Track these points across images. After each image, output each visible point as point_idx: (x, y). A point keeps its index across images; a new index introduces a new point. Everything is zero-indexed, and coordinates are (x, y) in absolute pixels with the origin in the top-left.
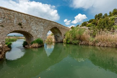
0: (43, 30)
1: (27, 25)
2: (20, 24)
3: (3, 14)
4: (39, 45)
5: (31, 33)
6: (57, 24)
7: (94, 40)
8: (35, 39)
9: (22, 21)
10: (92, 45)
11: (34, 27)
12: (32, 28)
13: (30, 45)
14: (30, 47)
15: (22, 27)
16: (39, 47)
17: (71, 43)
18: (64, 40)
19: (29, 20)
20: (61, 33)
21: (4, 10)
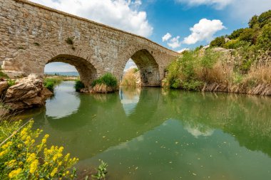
0: (116, 57)
1: (83, 44)
2: (70, 42)
3: (38, 19)
4: (110, 89)
5: (91, 62)
6: (147, 42)
7: (244, 79)
8: (99, 75)
9: (74, 34)
10: (238, 93)
11: (98, 50)
12: (93, 51)
13: (90, 87)
14: (91, 91)
15: (73, 49)
16: (108, 92)
17: (180, 88)
18: (165, 80)
19: (88, 32)
20: (156, 65)
21: (38, 10)
